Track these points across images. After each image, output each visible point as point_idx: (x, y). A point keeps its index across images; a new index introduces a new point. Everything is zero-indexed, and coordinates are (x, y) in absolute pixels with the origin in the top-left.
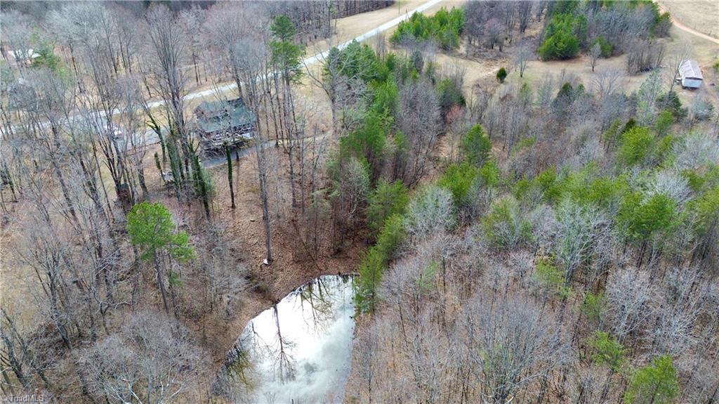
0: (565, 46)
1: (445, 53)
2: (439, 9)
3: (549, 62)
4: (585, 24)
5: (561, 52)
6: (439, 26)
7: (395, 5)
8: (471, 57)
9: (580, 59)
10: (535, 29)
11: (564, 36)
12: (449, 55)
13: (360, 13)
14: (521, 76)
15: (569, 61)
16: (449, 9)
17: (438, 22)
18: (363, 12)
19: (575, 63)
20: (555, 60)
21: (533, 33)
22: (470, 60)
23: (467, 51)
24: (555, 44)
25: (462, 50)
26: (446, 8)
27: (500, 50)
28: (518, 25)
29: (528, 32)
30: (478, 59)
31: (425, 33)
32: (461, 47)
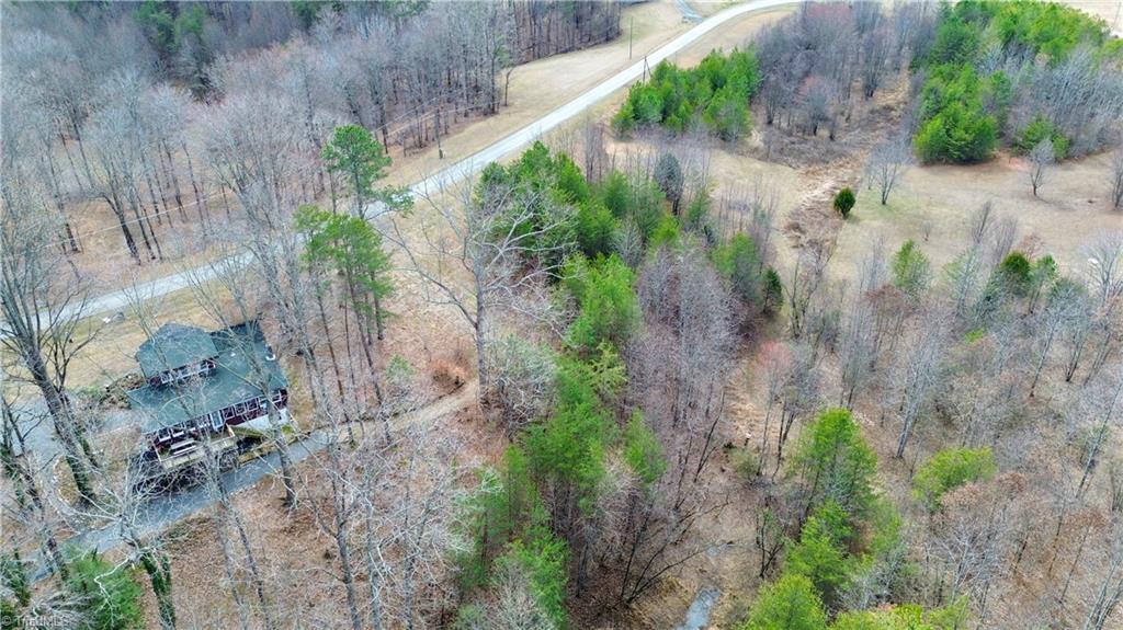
0: (969, 138)
1: (723, 148)
2: (707, 53)
3: (935, 168)
4: (1008, 90)
5: (960, 149)
6: (709, 91)
7: (623, 37)
8: (775, 156)
9: (1000, 163)
10: (893, 91)
11: (966, 116)
12: (730, 153)
13: (557, 54)
14: (884, 203)
15: (976, 167)
16: (727, 54)
17: (707, 81)
18: (562, 52)
19: (990, 171)
20: (947, 163)
21: (890, 99)
22: (775, 161)
23: (767, 142)
24: (948, 130)
25: (756, 139)
26: (720, 50)
27: (832, 138)
28: (859, 83)
29: (882, 99)
30: (790, 159)
31: (682, 108)
32: (754, 133)
